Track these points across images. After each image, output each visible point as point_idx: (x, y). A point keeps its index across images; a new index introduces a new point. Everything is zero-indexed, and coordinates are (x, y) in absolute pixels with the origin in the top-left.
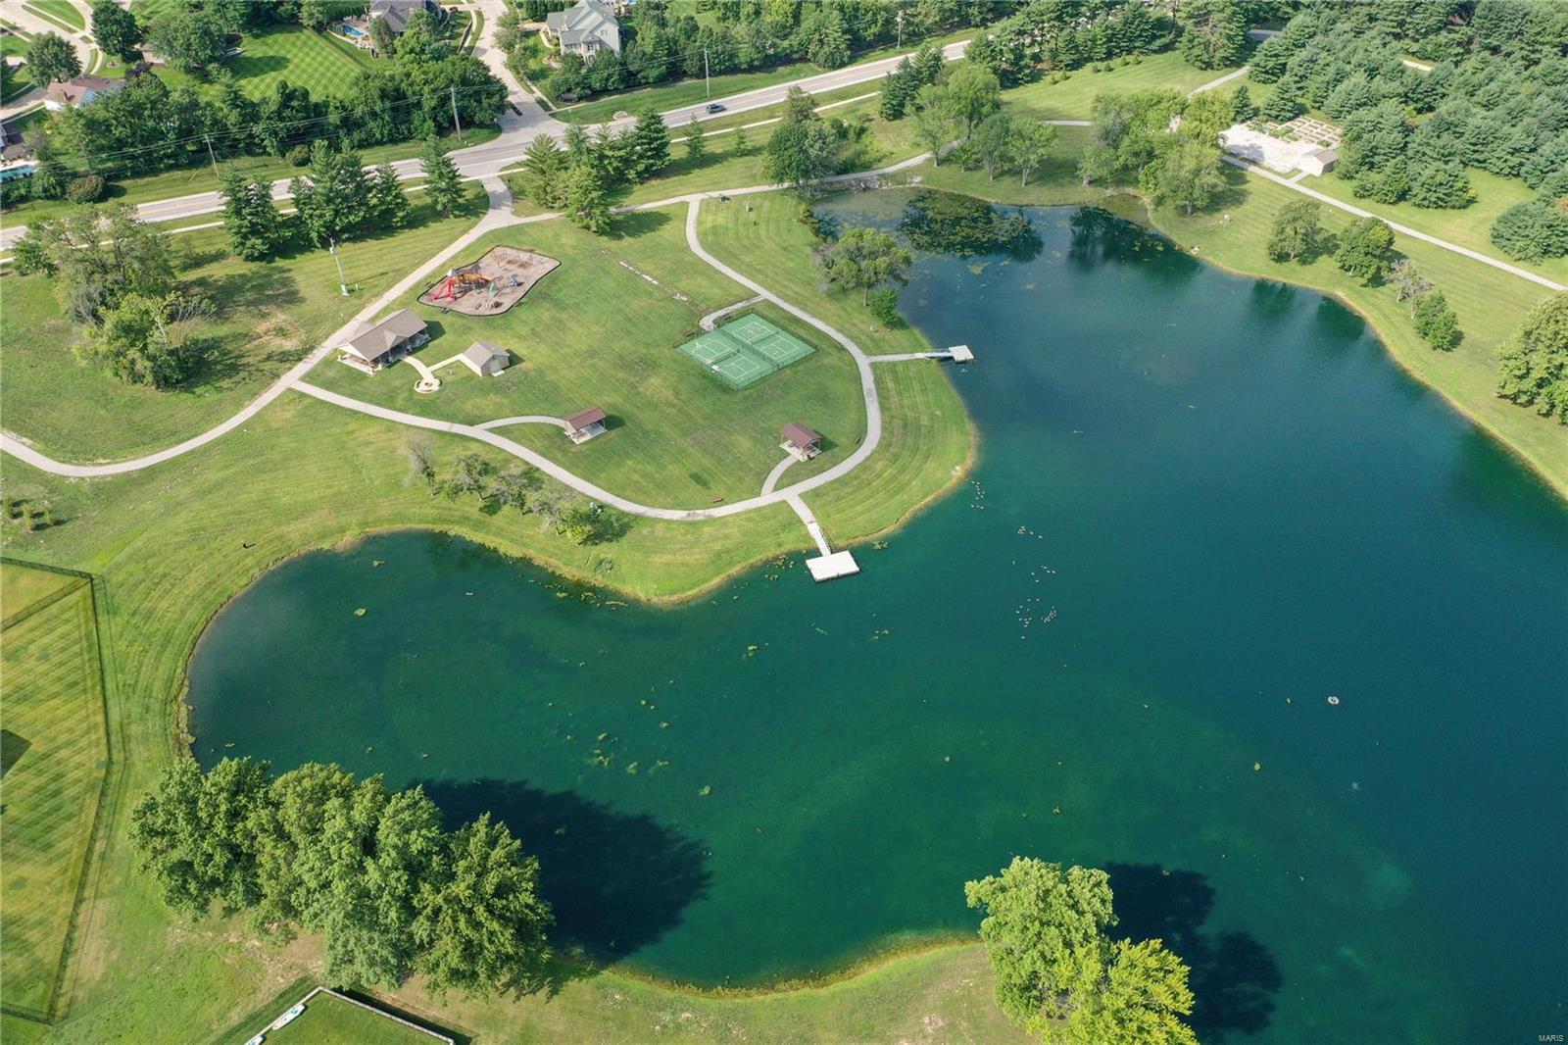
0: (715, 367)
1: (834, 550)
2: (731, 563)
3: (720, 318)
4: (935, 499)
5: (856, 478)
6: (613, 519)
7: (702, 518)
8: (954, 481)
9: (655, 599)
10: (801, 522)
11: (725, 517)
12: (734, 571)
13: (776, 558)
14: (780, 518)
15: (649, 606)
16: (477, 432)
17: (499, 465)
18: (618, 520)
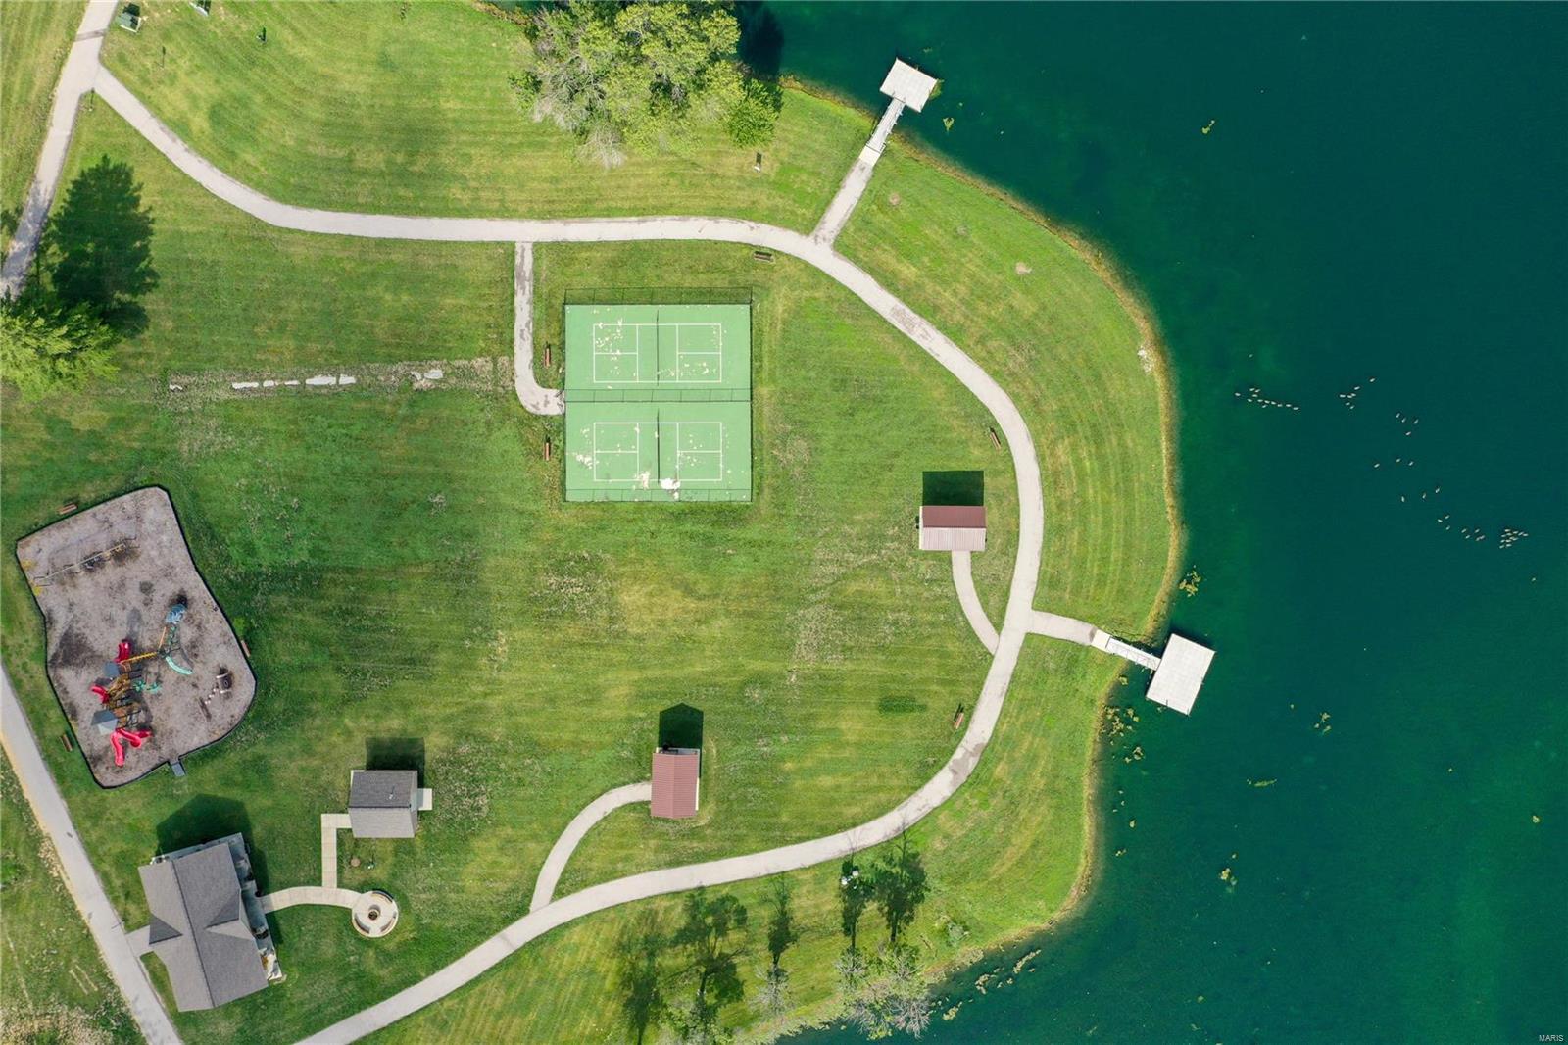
0: (667, 484)
1: (1159, 652)
2: (1075, 785)
3: (538, 363)
4: (1170, 439)
5: (1061, 506)
6: (881, 865)
7: (972, 762)
8: (1160, 381)
9: (1057, 915)
10: (1079, 647)
11: (995, 730)
12: (1087, 790)
13: (1108, 724)
14: (1052, 665)
15: (1060, 927)
16: (544, 915)
17: (646, 930)
18: (889, 861)
